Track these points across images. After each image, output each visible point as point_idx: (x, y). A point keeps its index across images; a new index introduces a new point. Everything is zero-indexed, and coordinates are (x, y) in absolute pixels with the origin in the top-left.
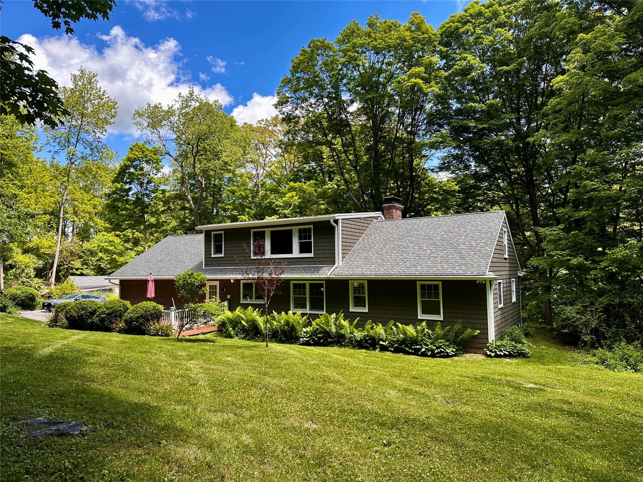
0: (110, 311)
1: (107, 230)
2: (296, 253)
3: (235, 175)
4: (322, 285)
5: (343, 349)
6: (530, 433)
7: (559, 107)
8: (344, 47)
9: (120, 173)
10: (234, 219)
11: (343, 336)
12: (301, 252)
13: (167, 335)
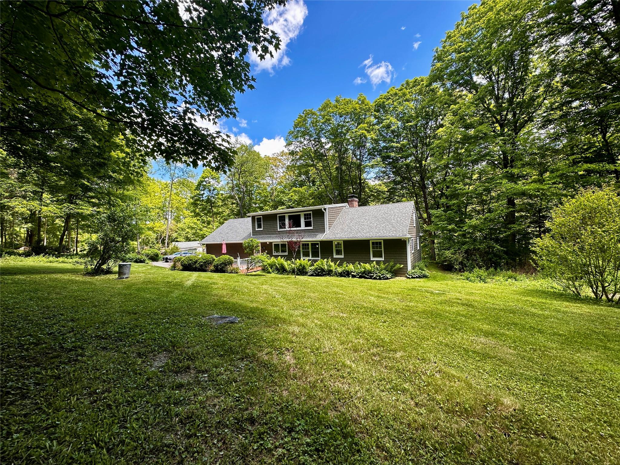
0: (205, 261)
1: (192, 217)
2: (303, 227)
3: (260, 184)
4: (318, 244)
5: (332, 277)
6: (447, 314)
7: (440, 145)
8: (322, 113)
9: (198, 185)
10: (261, 209)
11: (331, 271)
12: (306, 226)
13: (237, 273)
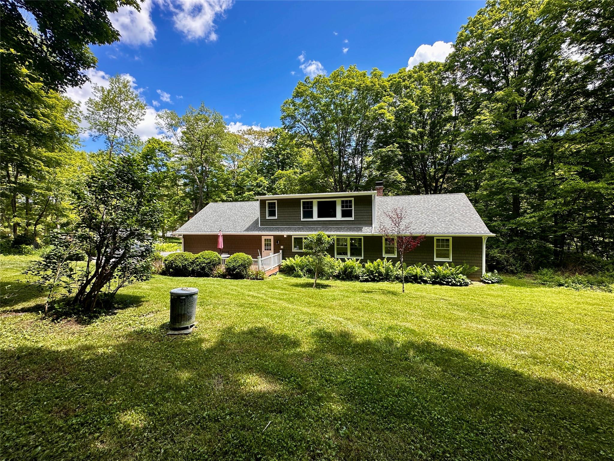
0: (208, 261)
2: (339, 217)
4: (360, 240)
12: (343, 216)
